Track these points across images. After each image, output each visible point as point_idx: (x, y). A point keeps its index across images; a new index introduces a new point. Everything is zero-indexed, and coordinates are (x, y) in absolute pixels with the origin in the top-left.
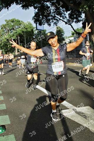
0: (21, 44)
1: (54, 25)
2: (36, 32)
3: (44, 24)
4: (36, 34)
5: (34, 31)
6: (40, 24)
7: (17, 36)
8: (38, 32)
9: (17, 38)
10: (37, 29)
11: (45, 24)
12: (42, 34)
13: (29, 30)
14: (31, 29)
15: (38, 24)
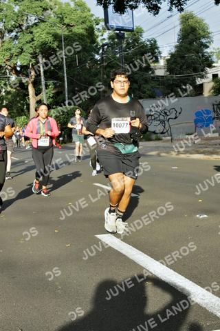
0: (50, 82)
1: (170, 10)
2: (103, 37)
3: (133, 7)
4: (103, 46)
5: (96, 33)
6: (120, 8)
7: (34, 56)
8: (111, 38)
9: (33, 61)
10: (107, 27)
11: (136, 7)
12: (128, 44)
13: (79, 29)
14: (85, 26)
15: (111, 8)
